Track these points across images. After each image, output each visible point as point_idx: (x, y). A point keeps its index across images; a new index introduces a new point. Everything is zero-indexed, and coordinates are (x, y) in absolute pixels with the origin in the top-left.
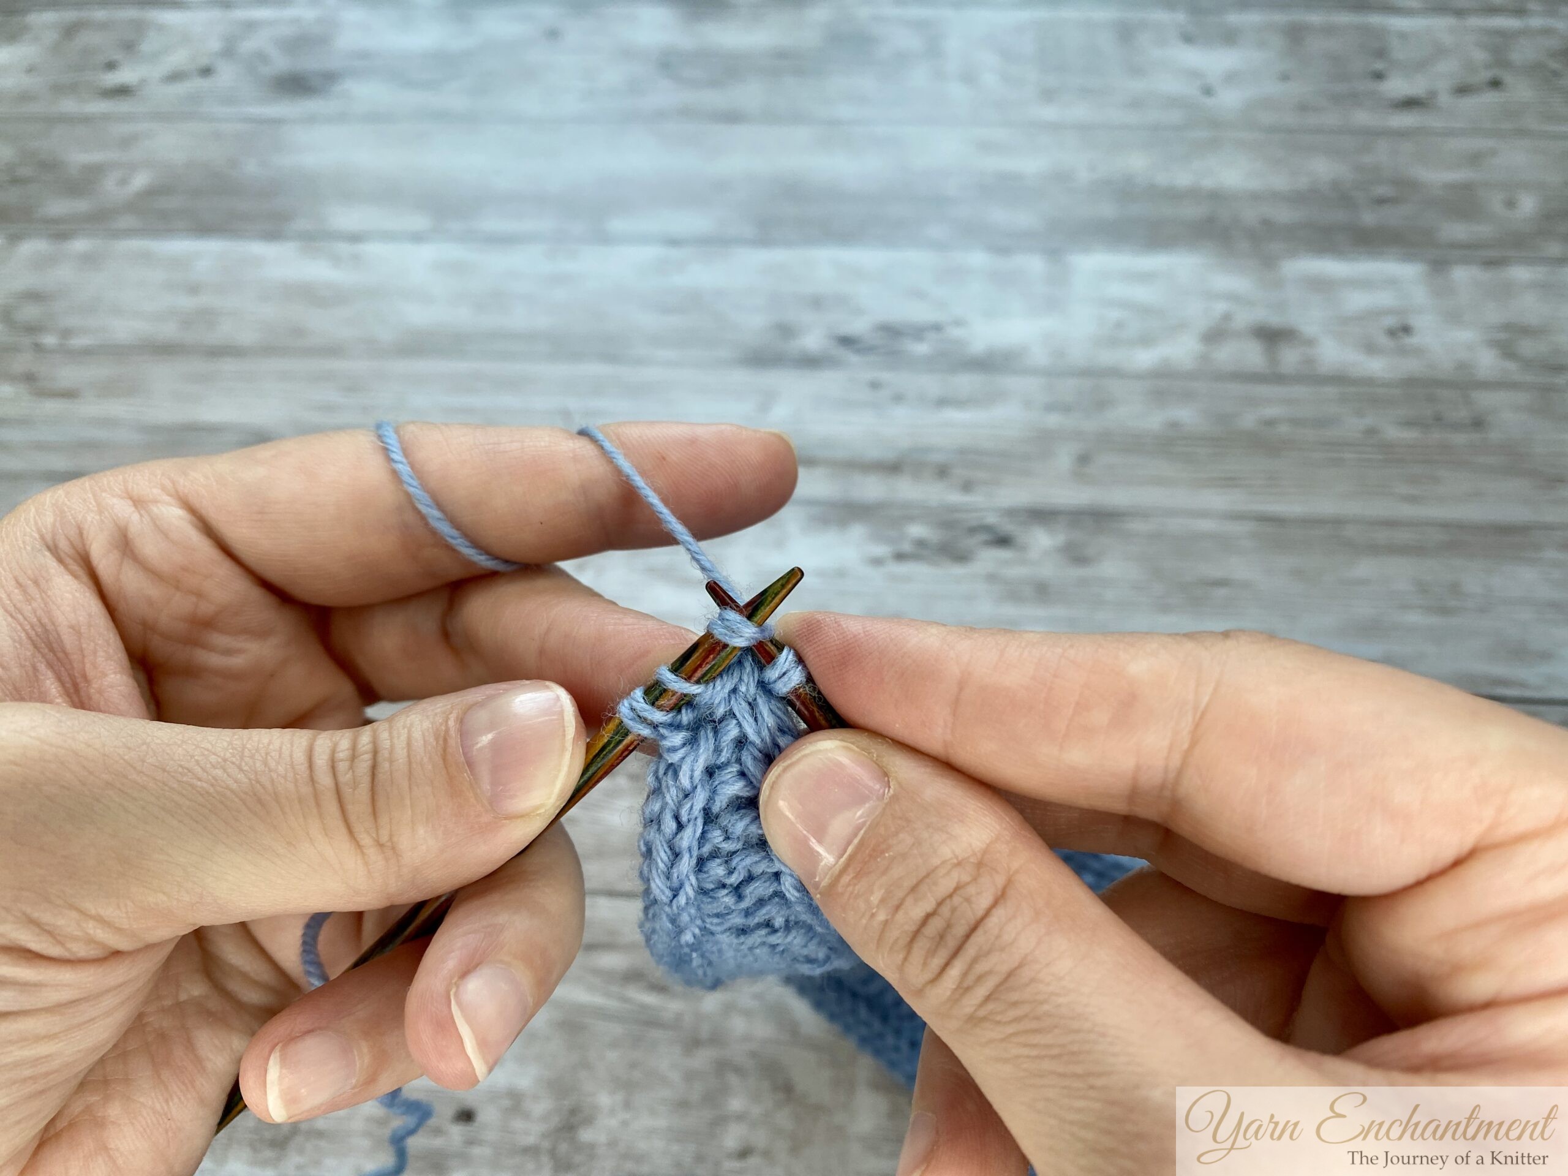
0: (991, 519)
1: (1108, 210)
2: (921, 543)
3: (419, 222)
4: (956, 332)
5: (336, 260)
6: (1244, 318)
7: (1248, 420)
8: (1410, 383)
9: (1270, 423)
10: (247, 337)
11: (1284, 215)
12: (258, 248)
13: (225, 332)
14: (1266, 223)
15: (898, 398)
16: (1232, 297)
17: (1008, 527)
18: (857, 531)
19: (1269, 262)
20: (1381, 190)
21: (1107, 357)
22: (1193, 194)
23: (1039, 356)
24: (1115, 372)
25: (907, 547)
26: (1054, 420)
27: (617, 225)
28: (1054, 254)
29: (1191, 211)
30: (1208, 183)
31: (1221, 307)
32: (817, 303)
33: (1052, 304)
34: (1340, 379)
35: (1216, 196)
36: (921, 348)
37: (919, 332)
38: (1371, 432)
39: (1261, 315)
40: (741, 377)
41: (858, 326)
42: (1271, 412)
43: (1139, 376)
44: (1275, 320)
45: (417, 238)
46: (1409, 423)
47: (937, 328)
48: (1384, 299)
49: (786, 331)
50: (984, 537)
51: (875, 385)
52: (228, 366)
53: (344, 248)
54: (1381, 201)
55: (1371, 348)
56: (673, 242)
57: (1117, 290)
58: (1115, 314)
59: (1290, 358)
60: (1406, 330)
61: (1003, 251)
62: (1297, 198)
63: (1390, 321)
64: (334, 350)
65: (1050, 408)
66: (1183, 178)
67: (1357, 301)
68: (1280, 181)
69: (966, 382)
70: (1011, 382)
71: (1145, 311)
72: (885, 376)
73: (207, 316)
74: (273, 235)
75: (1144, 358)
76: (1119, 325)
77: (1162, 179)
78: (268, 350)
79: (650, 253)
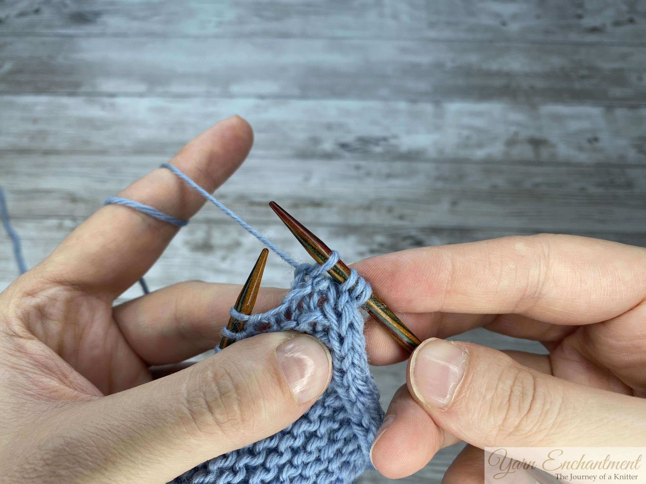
0: (413, 233)
1: (461, 82)
2: (381, 245)
3: (142, 88)
4: (393, 142)
5: (103, 107)
6: (525, 134)
7: (528, 185)
8: (599, 165)
9: (537, 185)
10: (62, 145)
11: (540, 84)
12: (65, 100)
13: (50, 143)
14: (532, 88)
15: (368, 174)
16: (518, 124)
17: (421, 236)
18: (352, 239)
19: (533, 107)
20: (584, 72)
21: (463, 153)
22: (499, 74)
23: (432, 153)
24: (466, 161)
25: (375, 247)
26: (440, 185)
27: (235, 88)
28: (437, 103)
29: (498, 82)
30: (505, 68)
31: (513, 129)
32: (329, 127)
33: (438, 128)
34: (567, 164)
35: (508, 75)
36: (378, 149)
37: (377, 141)
38: (582, 189)
39: (531, 132)
40: (295, 164)
41: (349, 139)
42: (538, 180)
43: (478, 162)
44: (538, 135)
45: (141, 95)
46: (599, 185)
47: (385, 139)
48: (585, 125)
49: (316, 141)
50: (409, 242)
51: (358, 168)
52: (53, 159)
53: (107, 100)
54: (583, 77)
55: (581, 149)
56: (262, 97)
57: (466, 120)
58: (466, 133)
59: (545, 153)
60: (596, 139)
61: (413, 101)
62: (546, 76)
63: (589, 136)
64: (103, 152)
65: (438, 178)
66: (494, 66)
67: (574, 126)
68: (537, 68)
69: (399, 166)
70: (421, 166)
71: (479, 131)
72: (363, 163)
73: (43, 134)
74: (72, 94)
75: (480, 154)
76: (468, 138)
77: (485, 66)
78: (72, 152)
79: (251, 102)
